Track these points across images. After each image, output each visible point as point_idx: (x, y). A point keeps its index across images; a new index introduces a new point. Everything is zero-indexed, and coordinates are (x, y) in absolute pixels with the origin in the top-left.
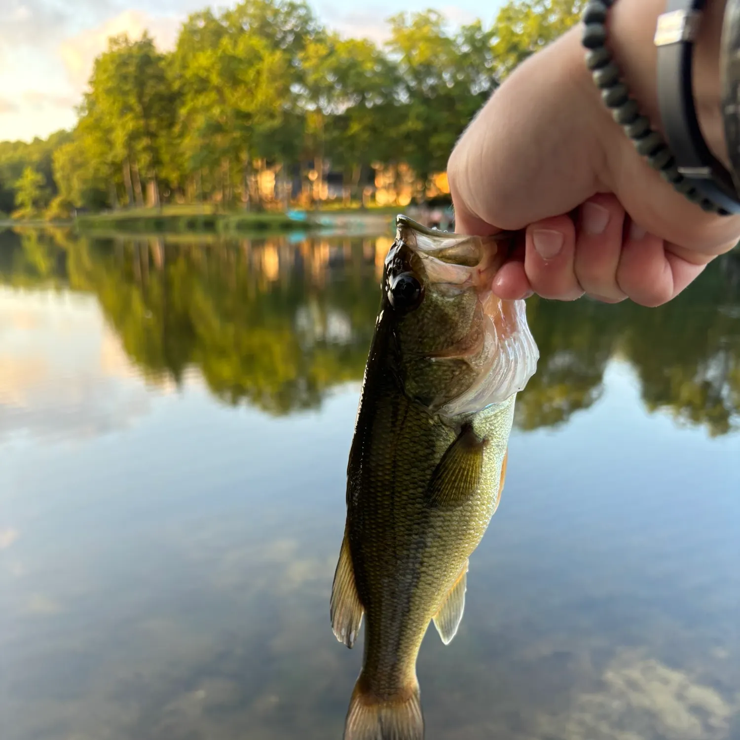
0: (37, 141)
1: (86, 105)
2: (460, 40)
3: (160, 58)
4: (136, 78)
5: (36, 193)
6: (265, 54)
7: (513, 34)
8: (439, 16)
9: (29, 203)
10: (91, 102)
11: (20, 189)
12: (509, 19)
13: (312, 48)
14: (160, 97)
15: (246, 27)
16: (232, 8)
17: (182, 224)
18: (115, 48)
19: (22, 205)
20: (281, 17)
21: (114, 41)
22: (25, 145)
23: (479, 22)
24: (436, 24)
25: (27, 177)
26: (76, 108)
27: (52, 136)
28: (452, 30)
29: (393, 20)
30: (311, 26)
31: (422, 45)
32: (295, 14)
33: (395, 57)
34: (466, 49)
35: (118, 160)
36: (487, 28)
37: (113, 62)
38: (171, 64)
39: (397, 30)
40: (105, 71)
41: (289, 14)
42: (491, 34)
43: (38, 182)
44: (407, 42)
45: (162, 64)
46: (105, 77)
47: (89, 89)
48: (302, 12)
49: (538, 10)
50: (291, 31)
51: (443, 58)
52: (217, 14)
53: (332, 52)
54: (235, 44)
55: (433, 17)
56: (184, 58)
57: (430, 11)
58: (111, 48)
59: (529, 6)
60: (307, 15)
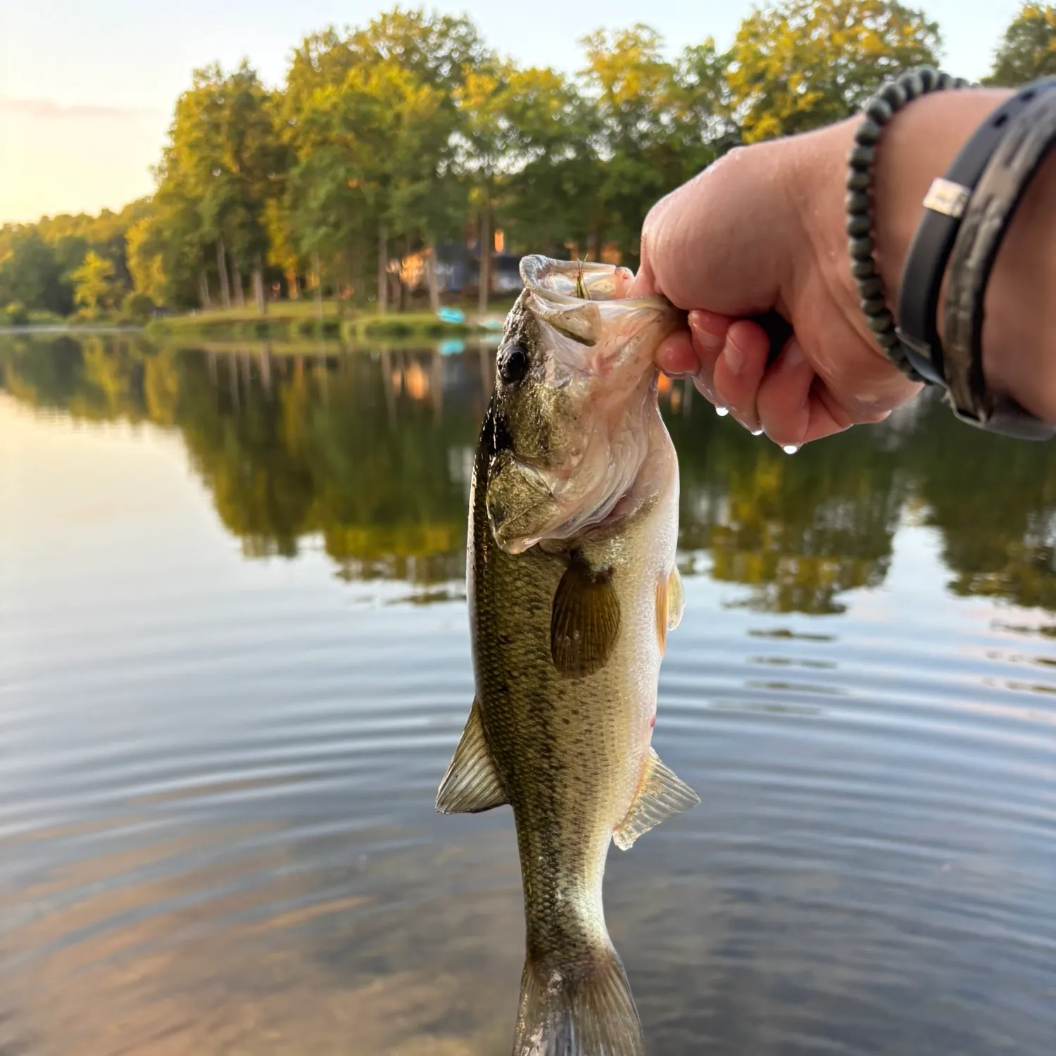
0: (107, 214)
1: (166, 165)
2: (685, 67)
3: (265, 98)
4: (232, 125)
5: (104, 287)
6: (408, 90)
7: (759, 57)
8: (653, 32)
9: (92, 300)
10: (173, 160)
11: (81, 281)
12: (755, 35)
13: (472, 81)
14: (264, 151)
15: (384, 53)
16: (365, 26)
17: (293, 330)
18: (203, 85)
19: (84, 304)
20: (433, 39)
21: (201, 75)
22: (90, 220)
23: (711, 41)
24: (650, 45)
25: (89, 264)
26: (152, 168)
27: (128, 208)
28: (671, 52)
29: (588, 40)
30: (474, 51)
31: (628, 74)
32: (453, 33)
33: (593, 92)
34: (693, 79)
35: (208, 240)
36: (722, 49)
37: (198, 103)
38: (278, 106)
39: (594, 56)
40: (189, 116)
41: (443, 34)
42: (729, 58)
43: (104, 270)
44: (608, 70)
45: (267, 106)
46: (187, 124)
47: (168, 142)
48: (462, 30)
49: (796, 22)
50: (448, 58)
51: (660, 92)
52: (343, 37)
53: (501, 87)
54: (368, 77)
55: (645, 36)
56: (297, 98)
57: (641, 26)
58: (196, 84)
59: (783, 18)
60: (469, 34)
